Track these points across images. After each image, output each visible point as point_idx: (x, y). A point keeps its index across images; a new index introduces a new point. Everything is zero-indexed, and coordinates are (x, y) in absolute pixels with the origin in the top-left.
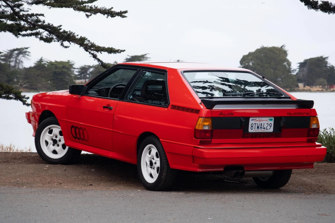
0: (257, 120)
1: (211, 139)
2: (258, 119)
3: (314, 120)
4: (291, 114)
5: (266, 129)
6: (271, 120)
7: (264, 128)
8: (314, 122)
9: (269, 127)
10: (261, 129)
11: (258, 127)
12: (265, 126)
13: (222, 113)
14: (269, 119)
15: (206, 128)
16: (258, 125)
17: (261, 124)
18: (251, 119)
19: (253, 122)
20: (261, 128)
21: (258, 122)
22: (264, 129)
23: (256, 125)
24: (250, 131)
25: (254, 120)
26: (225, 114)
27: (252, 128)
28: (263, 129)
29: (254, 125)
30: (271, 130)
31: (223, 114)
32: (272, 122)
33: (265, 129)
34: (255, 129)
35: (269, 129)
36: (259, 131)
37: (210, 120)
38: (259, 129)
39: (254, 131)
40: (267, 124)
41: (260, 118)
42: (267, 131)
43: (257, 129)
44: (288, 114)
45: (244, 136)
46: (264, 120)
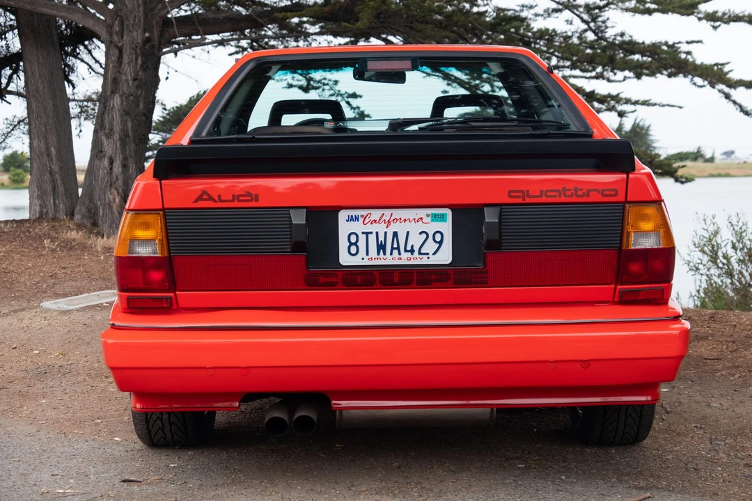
0: (372, 218)
1: (175, 295)
2: (376, 214)
3: (645, 218)
4: (530, 197)
5: (420, 253)
6: (442, 218)
7: (412, 251)
8: (647, 226)
9: (430, 246)
10: (396, 252)
11: (381, 247)
12: (416, 241)
13: (208, 195)
14: (428, 216)
15: (144, 251)
16: (381, 238)
17: (395, 234)
18: (343, 215)
19: (358, 227)
20: (398, 248)
21: (381, 228)
22: (409, 254)
23: (372, 238)
24: (345, 259)
25: (361, 220)
26: (219, 196)
27: (353, 250)
28: (405, 255)
29: (362, 238)
30: (445, 256)
31: (211, 198)
32: (446, 227)
33: (416, 254)
34: (367, 254)
35: (434, 254)
36: (389, 259)
37: (156, 220)
38: (385, 254)
39: (366, 263)
40: (420, 233)
41: (388, 212)
42: (424, 261)
43: (378, 254)
44: (512, 194)
45: (313, 282)
46: (405, 220)
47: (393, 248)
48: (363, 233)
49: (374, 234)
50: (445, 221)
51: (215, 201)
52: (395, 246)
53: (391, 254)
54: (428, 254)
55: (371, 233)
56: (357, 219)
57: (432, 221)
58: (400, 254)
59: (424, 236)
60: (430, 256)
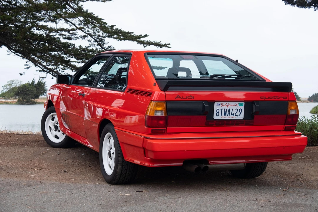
0: (223, 105)
1: (166, 128)
2: (224, 103)
3: (292, 105)
4: (266, 99)
5: (235, 115)
6: (241, 105)
7: (233, 115)
8: (293, 108)
9: (238, 113)
10: (229, 115)
11: (225, 113)
12: (234, 112)
13: (179, 97)
14: (238, 104)
15: (159, 114)
16: (225, 111)
17: (229, 109)
18: (216, 103)
19: (220, 107)
20: (230, 114)
21: (225, 108)
23: (223, 110)
24: (215, 117)
25: (220, 105)
26: (183, 97)
27: (218, 114)
28: (231, 116)
29: (220, 110)
30: (242, 117)
31: (180, 98)
32: (243, 108)
34: (221, 116)
35: (239, 116)
36: (227, 117)
37: (164, 105)
38: (226, 116)
39: (221, 118)
40: (236, 109)
41: (228, 103)
42: (236, 118)
43: (224, 116)
44: (262, 98)
45: (207, 124)
46: (232, 105)
47: (228, 114)
48: (221, 109)
49: (224, 109)
50: (243, 106)
51: (181, 98)
52: (229, 113)
53: (228, 116)
54: (237, 116)
55: (223, 109)
56: (219, 105)
57: (239, 105)
58: (230, 116)
59: (237, 110)
60: (238, 116)
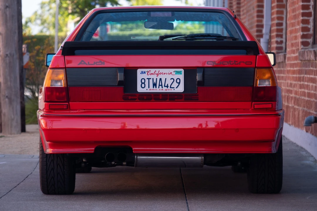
1: (69, 104)
2: (153, 71)
4: (216, 64)
5: (171, 87)
7: (167, 87)
9: (175, 85)
11: (155, 85)
12: (169, 82)
13: (84, 62)
14: (174, 72)
15: (58, 85)
16: (155, 81)
17: (160, 79)
18: (139, 71)
19: (145, 76)
20: (162, 85)
21: (154, 77)
23: (151, 81)
24: (140, 90)
26: (89, 62)
27: (143, 86)
28: (165, 88)
29: (147, 81)
30: (181, 89)
32: (182, 77)
33: (169, 87)
34: (149, 87)
35: (177, 88)
36: (158, 90)
38: (156, 87)
39: (148, 91)
40: (171, 79)
41: (157, 70)
42: (172, 91)
43: (153, 87)
44: (209, 63)
45: (126, 99)
46: (165, 74)
47: (159, 85)
48: (147, 79)
49: (152, 79)
50: (181, 74)
51: (87, 64)
53: (159, 88)
54: (174, 88)
58: (162, 87)
60: (175, 88)
